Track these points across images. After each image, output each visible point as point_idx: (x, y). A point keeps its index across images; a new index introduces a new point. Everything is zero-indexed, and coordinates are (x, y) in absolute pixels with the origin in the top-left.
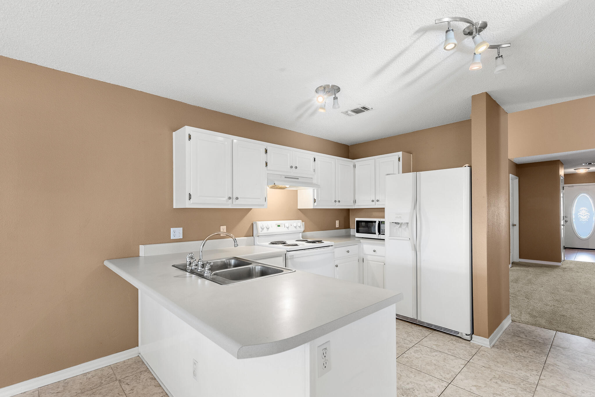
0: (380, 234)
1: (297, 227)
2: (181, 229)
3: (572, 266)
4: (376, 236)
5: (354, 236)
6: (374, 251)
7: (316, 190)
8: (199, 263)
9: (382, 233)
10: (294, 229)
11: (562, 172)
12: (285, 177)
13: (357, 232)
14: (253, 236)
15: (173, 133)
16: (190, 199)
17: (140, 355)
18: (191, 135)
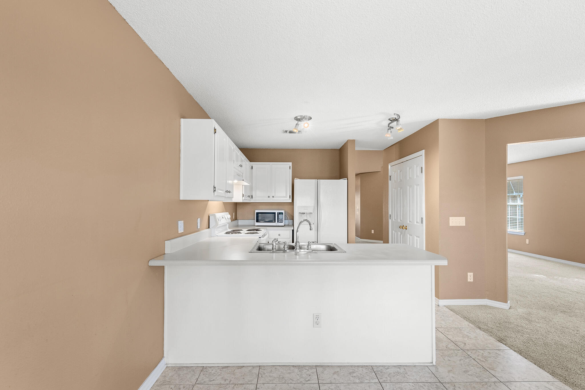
0: (278, 222)
1: (229, 219)
2: (183, 222)
4: (277, 224)
5: (254, 226)
6: (279, 235)
7: (244, 186)
9: (280, 222)
10: (228, 221)
12: (237, 174)
13: (257, 222)
14: (209, 228)
15: (181, 119)
16: (214, 191)
17: (169, 366)
18: (216, 129)
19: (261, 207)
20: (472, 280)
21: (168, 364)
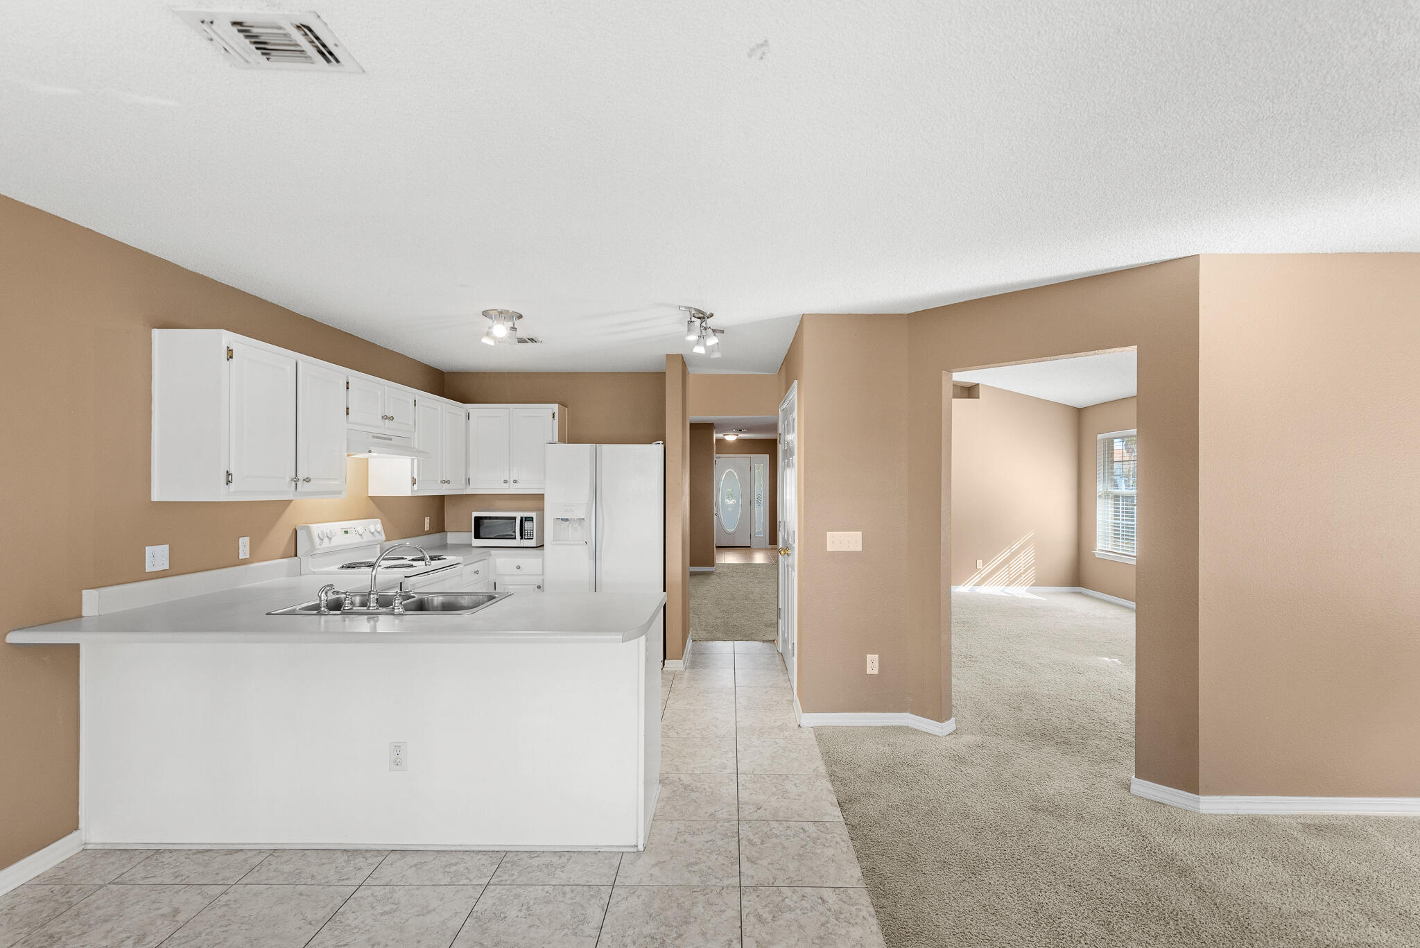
0: (522, 538)
1: (376, 534)
2: (165, 548)
3: (725, 570)
4: (517, 542)
5: (470, 546)
6: (518, 568)
7: (416, 461)
8: (372, 596)
9: (526, 537)
10: (371, 538)
11: (716, 436)
12: (374, 437)
13: (475, 538)
14: (296, 556)
15: (153, 330)
16: (228, 482)
17: (89, 847)
18: (232, 350)
19: (498, 503)
20: (876, 672)
21: (89, 844)
